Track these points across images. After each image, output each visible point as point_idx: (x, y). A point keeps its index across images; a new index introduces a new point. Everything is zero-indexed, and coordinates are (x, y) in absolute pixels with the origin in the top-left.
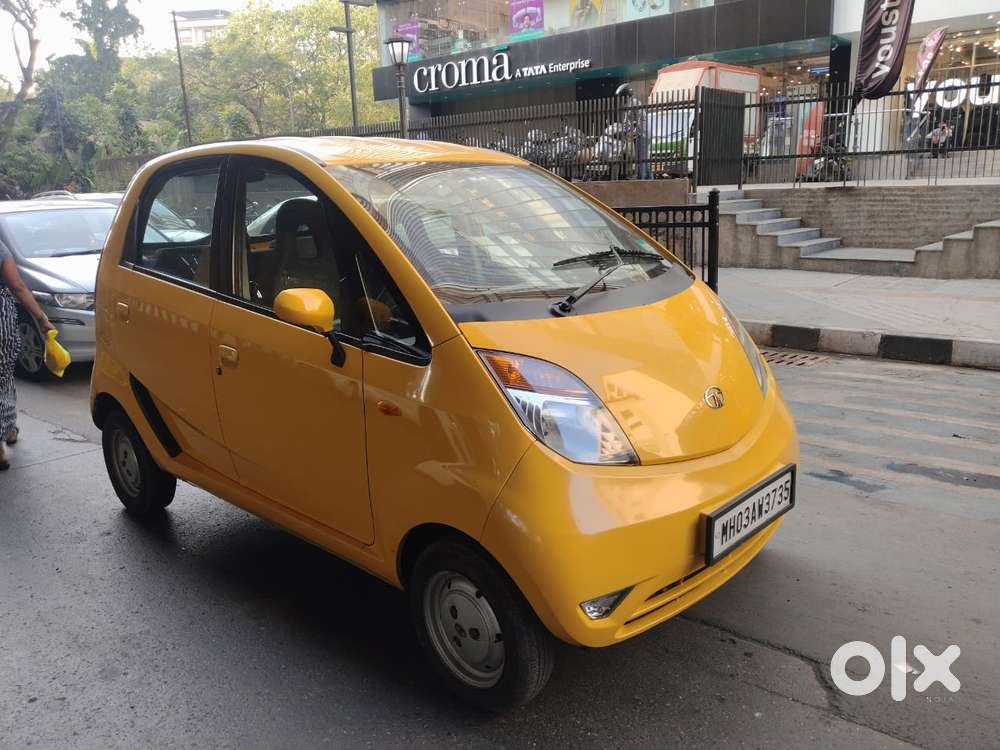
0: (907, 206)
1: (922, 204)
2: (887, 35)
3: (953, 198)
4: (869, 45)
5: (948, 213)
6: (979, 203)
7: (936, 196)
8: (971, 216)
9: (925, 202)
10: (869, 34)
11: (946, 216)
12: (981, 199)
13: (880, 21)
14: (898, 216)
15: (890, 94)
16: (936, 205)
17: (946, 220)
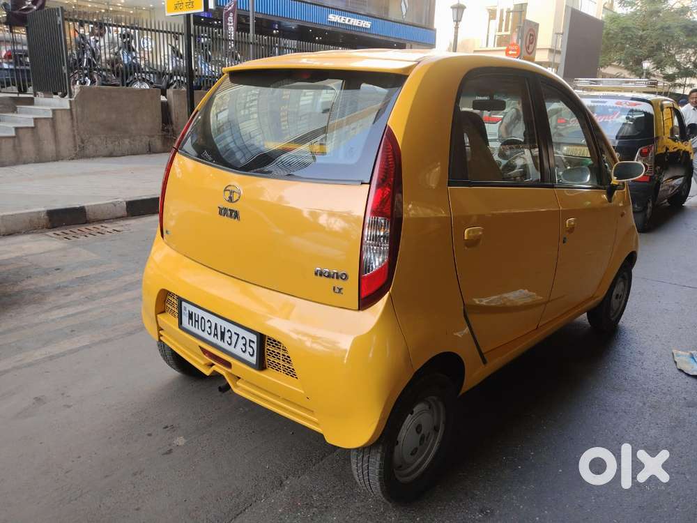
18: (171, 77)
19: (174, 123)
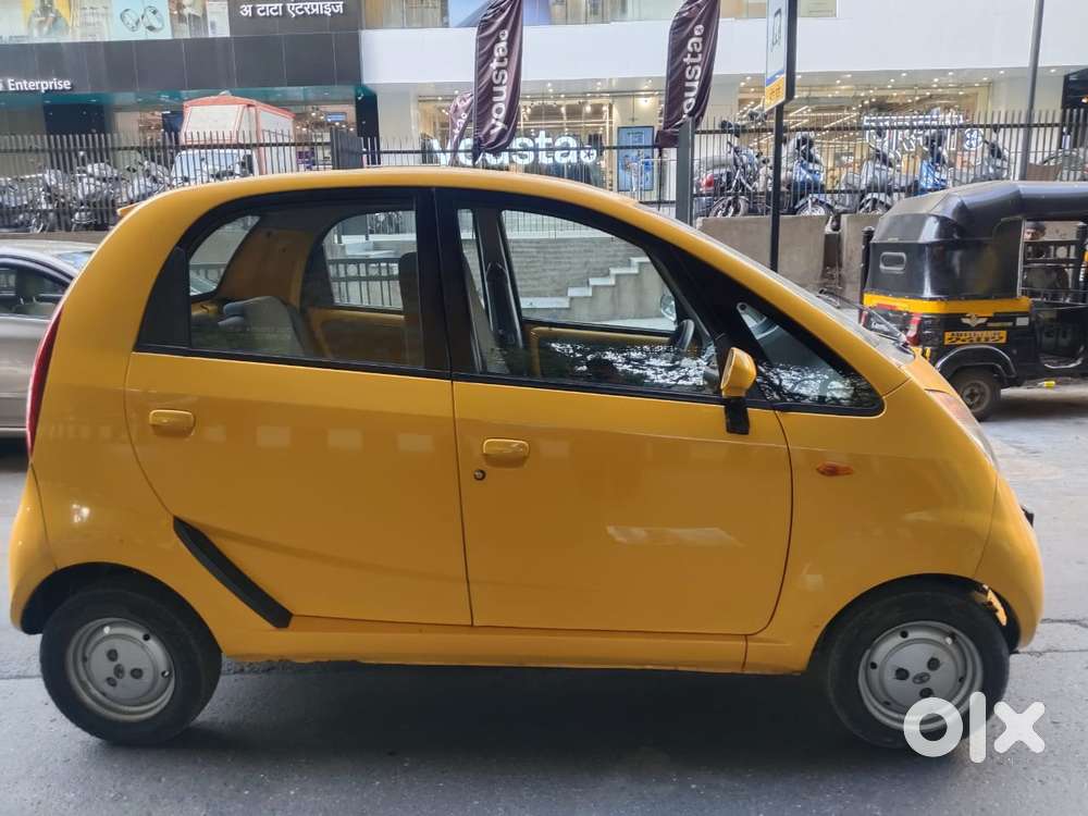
0: (534, 257)
1: (547, 256)
2: (499, 94)
3: (572, 249)
4: (484, 101)
5: (570, 263)
6: (594, 254)
7: (559, 247)
8: (588, 266)
9: (549, 253)
10: (482, 91)
11: (568, 266)
12: (594, 249)
13: (491, 79)
14: (526, 267)
15: (507, 151)
16: (558, 255)
17: (570, 269)
18: (862, 197)
19: (844, 264)
